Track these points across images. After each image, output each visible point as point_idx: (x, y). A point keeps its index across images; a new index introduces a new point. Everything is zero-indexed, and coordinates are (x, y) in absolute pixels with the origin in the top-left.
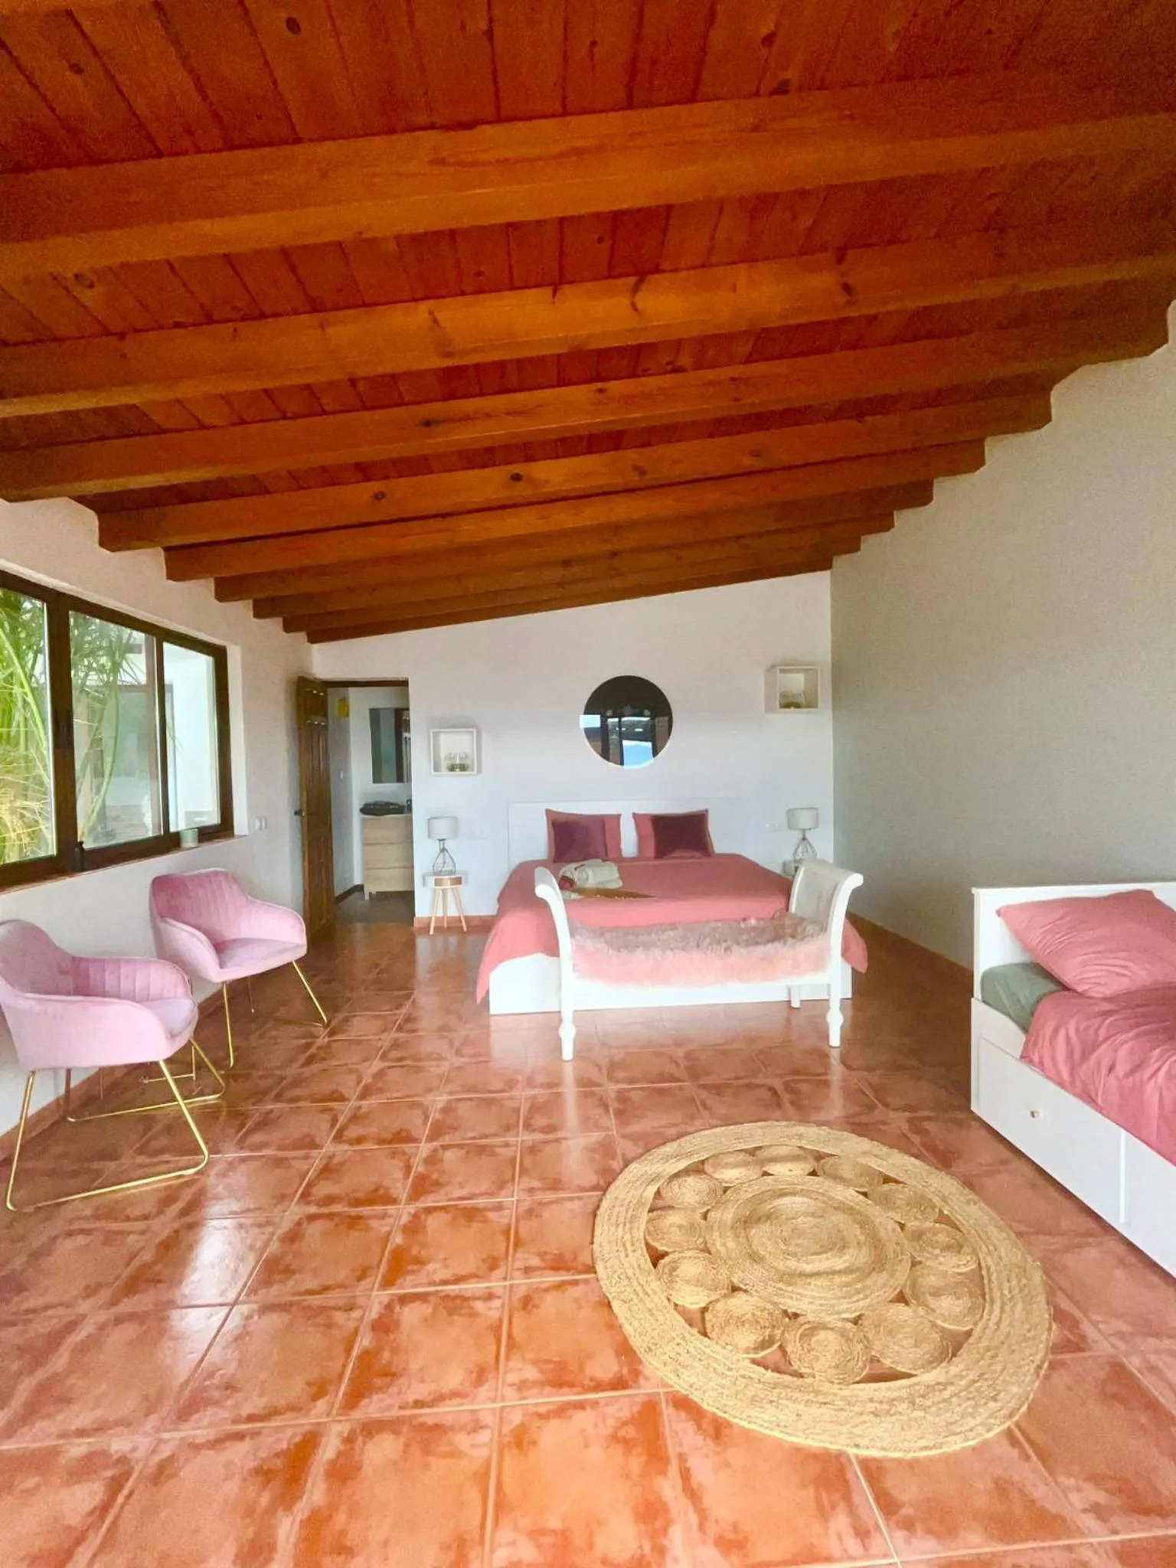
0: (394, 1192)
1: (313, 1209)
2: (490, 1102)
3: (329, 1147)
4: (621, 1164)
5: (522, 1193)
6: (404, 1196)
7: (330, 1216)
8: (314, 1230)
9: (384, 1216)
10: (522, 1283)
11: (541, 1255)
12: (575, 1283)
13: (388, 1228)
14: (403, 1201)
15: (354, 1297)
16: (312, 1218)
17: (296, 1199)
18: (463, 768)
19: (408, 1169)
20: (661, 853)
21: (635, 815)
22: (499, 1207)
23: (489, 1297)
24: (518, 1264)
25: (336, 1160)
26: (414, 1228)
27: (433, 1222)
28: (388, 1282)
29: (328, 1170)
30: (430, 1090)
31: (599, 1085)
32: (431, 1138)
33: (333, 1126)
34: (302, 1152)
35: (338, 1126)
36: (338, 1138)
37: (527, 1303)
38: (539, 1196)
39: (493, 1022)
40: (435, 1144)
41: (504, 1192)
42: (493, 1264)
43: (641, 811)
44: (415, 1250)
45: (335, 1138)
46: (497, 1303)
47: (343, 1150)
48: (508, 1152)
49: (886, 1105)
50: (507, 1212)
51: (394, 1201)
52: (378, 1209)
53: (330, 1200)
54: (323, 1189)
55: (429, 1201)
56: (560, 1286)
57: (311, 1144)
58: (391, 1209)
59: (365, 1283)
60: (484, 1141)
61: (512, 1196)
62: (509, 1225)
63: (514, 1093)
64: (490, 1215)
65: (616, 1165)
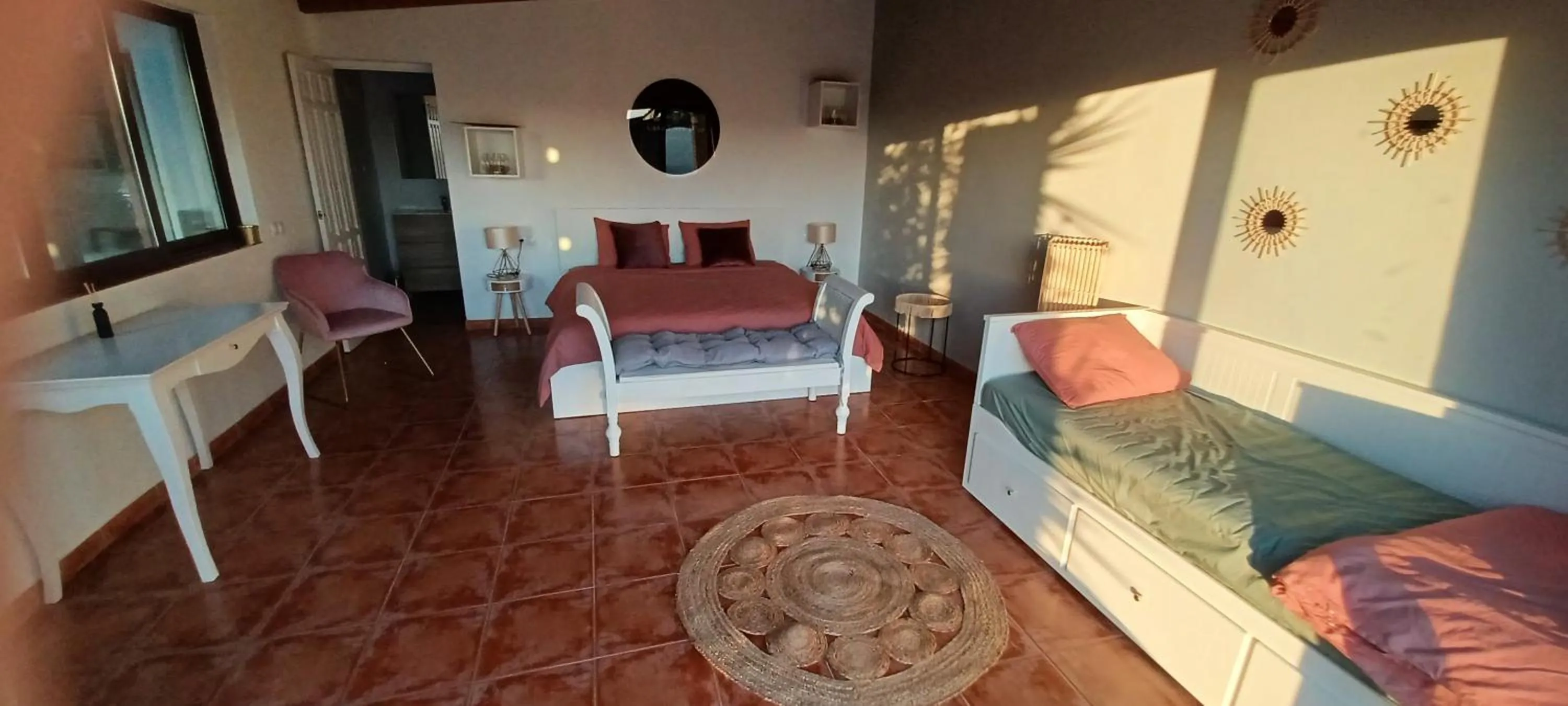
0: (480, 592)
1: (402, 616)
2: (563, 503)
3: (409, 557)
4: (685, 550)
5: (599, 583)
6: (490, 595)
7: (420, 620)
8: (407, 635)
9: (474, 614)
10: (606, 657)
11: (622, 632)
12: (652, 652)
13: (478, 625)
14: (490, 600)
15: (456, 688)
16: (403, 623)
17: (383, 608)
18: (504, 170)
19: (490, 568)
20: (707, 261)
21: (680, 224)
22: (581, 596)
23: (579, 671)
24: (602, 642)
25: (418, 568)
26: (503, 622)
27: (519, 615)
28: (485, 671)
29: (410, 578)
30: (504, 494)
31: (660, 481)
32: (499, 596)
33: (410, 535)
34: (381, 564)
35: (415, 535)
36: (417, 547)
37: (612, 673)
38: (614, 583)
39: (557, 425)
40: (503, 602)
41: (583, 582)
42: (579, 644)
43: (685, 220)
44: (507, 641)
45: (413, 548)
46: (586, 676)
47: (423, 557)
48: (585, 547)
49: (895, 483)
50: (587, 599)
51: (482, 600)
52: (466, 609)
53: (418, 605)
54: (411, 595)
55: (515, 596)
56: (639, 656)
57: (390, 554)
58: (480, 607)
59: (463, 676)
60: (560, 539)
61: (592, 586)
62: (591, 610)
63: (585, 492)
64: (573, 603)
65: (680, 549)
